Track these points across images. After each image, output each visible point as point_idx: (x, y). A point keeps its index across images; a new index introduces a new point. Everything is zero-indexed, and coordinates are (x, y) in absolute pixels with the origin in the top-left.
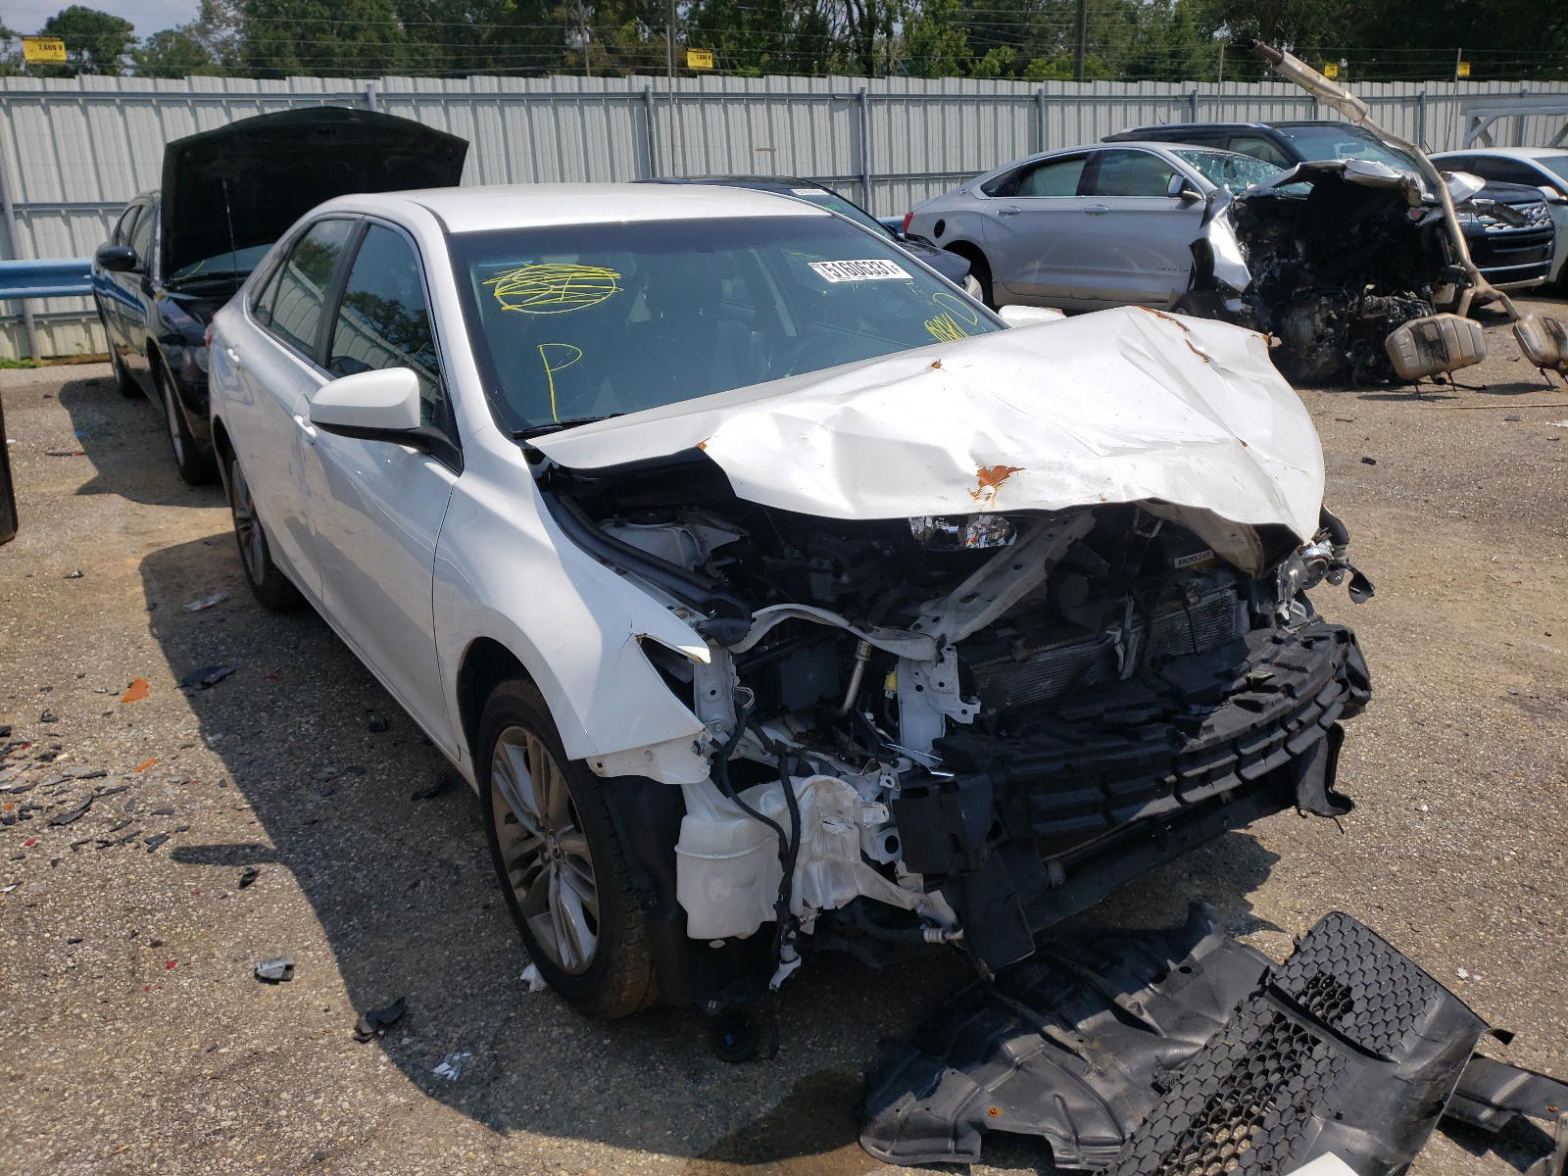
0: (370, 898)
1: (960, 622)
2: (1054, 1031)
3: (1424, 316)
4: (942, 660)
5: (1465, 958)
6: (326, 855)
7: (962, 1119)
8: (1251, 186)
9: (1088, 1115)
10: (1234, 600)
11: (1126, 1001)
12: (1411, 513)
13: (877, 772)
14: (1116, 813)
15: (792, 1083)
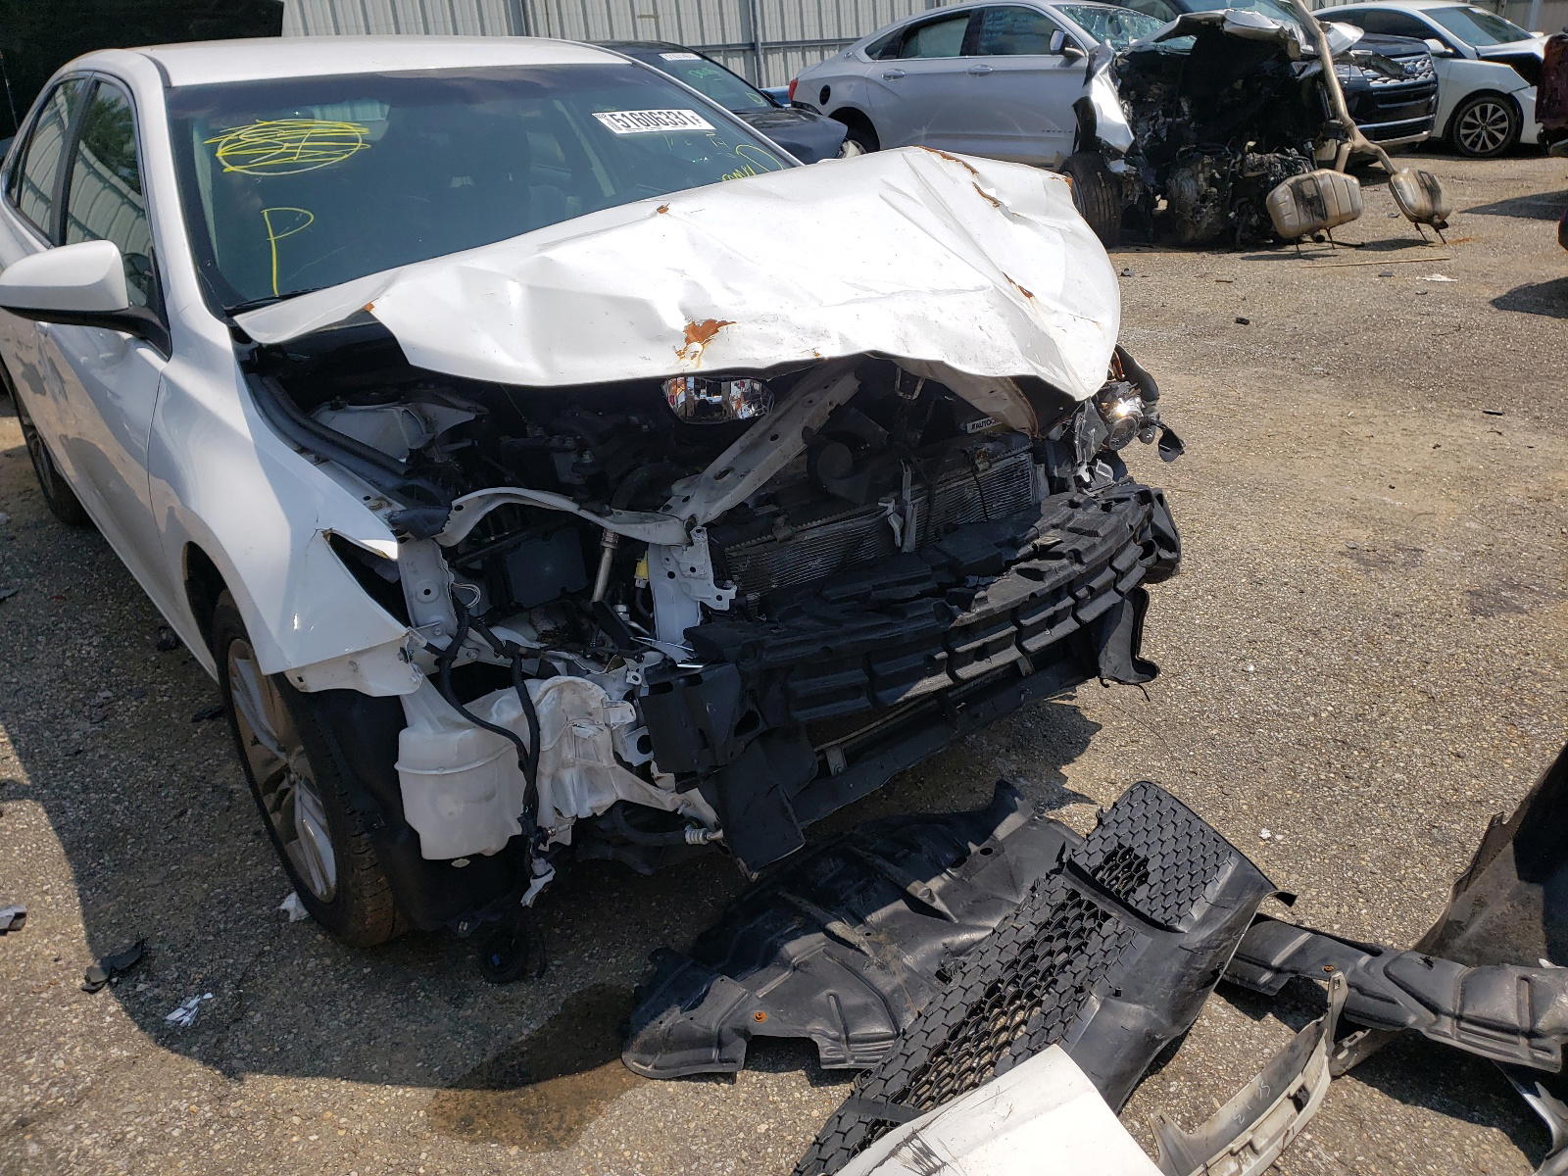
0: (127, 831)
1: (711, 501)
2: (837, 927)
3: (1304, 172)
4: (691, 544)
5: (1270, 818)
6: (85, 789)
7: (726, 1028)
8: (1133, 42)
9: (864, 1011)
10: (1030, 464)
11: (918, 889)
12: (1276, 372)
13: (624, 668)
14: (882, 695)
15: (561, 1001)
